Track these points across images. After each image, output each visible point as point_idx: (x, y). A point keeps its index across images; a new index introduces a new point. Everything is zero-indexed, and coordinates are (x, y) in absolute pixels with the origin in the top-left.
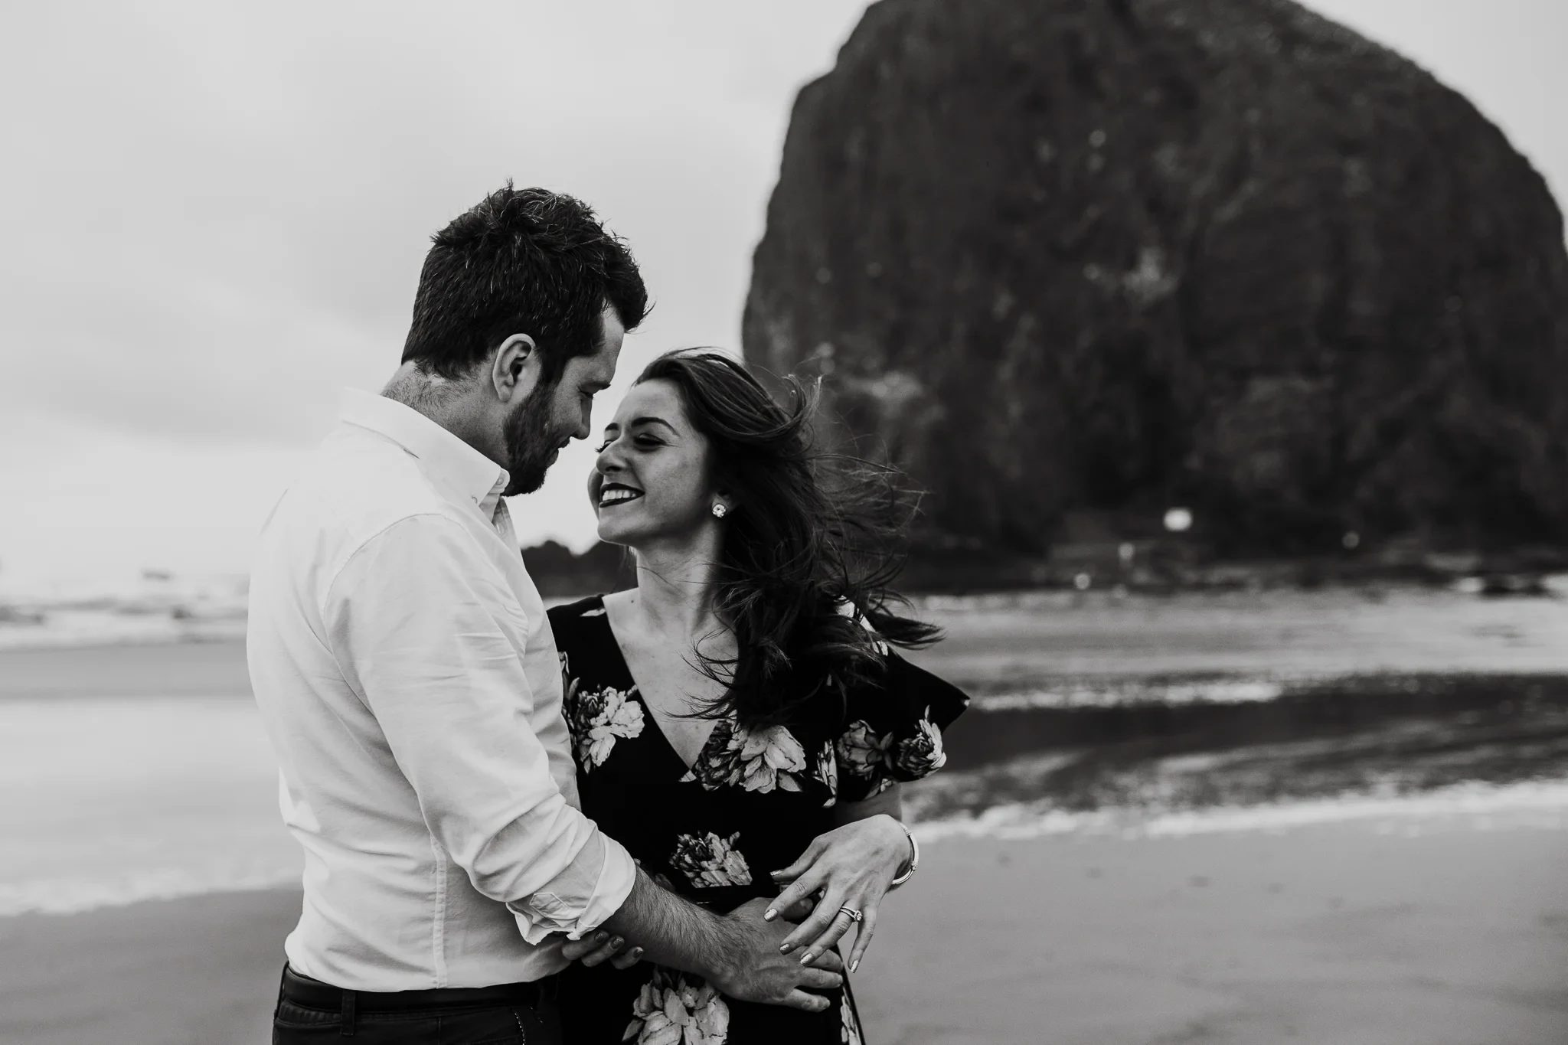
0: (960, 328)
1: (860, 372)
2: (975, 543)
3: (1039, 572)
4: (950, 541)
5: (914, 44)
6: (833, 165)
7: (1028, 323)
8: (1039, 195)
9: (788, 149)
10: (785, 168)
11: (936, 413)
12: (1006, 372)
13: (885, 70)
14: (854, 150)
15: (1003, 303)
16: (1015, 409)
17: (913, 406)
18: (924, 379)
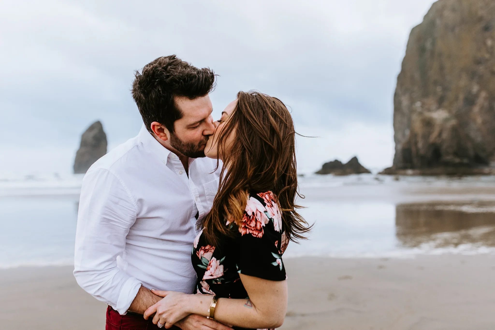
0: (461, 96)
1: (429, 110)
2: (465, 161)
3: (486, 170)
4: (457, 160)
5: (447, 13)
6: (422, 50)
7: (483, 94)
8: (487, 56)
9: (408, 46)
10: (407, 51)
11: (453, 122)
12: (476, 109)
13: (438, 22)
14: (428, 45)
15: (475, 89)
16: (479, 120)
17: (446, 120)
18: (450, 112)
